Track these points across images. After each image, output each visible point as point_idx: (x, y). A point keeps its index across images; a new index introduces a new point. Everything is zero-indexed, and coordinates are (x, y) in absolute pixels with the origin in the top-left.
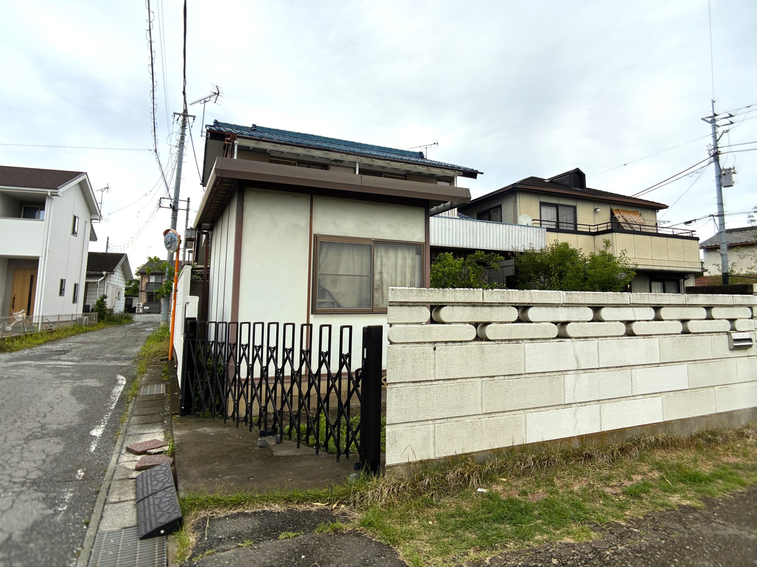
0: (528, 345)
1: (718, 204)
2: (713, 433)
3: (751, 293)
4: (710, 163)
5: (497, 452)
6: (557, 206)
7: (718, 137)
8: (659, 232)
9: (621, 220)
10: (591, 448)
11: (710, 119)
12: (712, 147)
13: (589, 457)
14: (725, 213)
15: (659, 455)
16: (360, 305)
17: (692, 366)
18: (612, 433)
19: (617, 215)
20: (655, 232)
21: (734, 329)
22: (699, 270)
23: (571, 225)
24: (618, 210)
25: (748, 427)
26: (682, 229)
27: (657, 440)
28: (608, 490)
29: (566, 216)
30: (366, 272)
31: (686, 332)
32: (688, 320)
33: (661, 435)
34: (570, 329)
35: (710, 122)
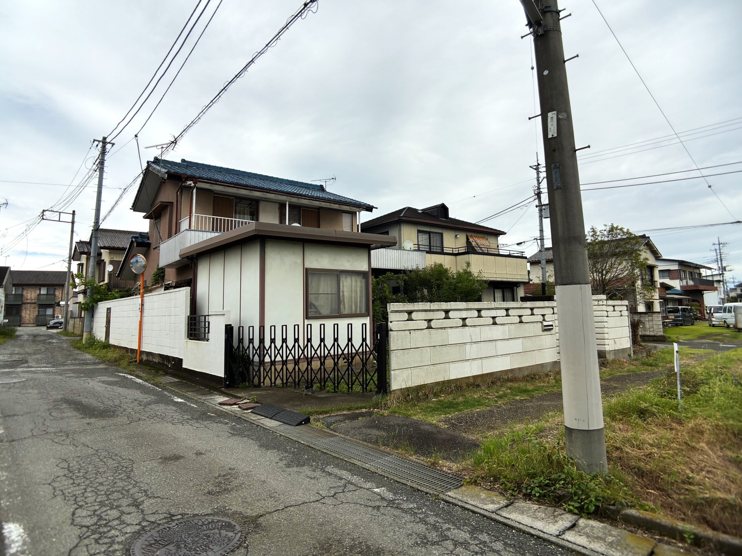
0: (449, 330)
1: (540, 231)
2: (534, 375)
3: (553, 300)
4: (535, 199)
5: (438, 383)
6: (429, 233)
7: (540, 181)
8: (500, 253)
9: (474, 244)
10: (478, 382)
11: (535, 167)
12: (537, 188)
13: (478, 386)
14: (544, 238)
15: (509, 384)
16: (331, 313)
17: (524, 340)
18: (487, 374)
19: (471, 240)
20: (498, 253)
21: (544, 320)
22: (527, 281)
23: (439, 248)
24: (472, 236)
25: (551, 372)
26: (515, 250)
27: (508, 378)
28: (489, 397)
29: (436, 241)
30: (334, 291)
31: (521, 322)
32: (522, 316)
33: (510, 375)
34: (468, 322)
35: (535, 169)
